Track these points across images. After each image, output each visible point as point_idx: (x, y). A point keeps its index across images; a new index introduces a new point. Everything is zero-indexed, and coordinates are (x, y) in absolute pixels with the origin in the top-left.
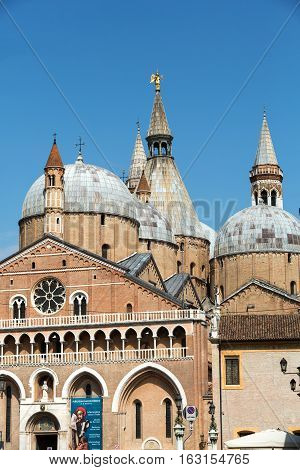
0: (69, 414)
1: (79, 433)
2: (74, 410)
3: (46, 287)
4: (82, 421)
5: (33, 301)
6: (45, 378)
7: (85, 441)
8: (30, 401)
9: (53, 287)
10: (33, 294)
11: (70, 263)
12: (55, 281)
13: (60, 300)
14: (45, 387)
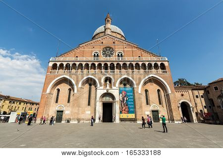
0: (118, 94)
1: (124, 102)
2: (120, 92)
3: (107, 50)
4: (125, 96)
5: (102, 54)
6: (108, 80)
7: (127, 105)
8: (102, 88)
9: (109, 50)
10: (102, 52)
11: (116, 43)
12: (110, 48)
13: (112, 54)
14: (108, 83)
